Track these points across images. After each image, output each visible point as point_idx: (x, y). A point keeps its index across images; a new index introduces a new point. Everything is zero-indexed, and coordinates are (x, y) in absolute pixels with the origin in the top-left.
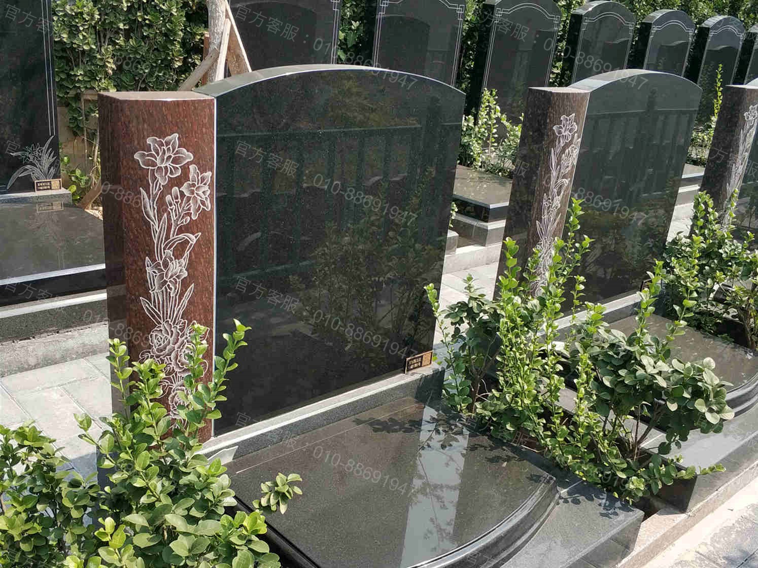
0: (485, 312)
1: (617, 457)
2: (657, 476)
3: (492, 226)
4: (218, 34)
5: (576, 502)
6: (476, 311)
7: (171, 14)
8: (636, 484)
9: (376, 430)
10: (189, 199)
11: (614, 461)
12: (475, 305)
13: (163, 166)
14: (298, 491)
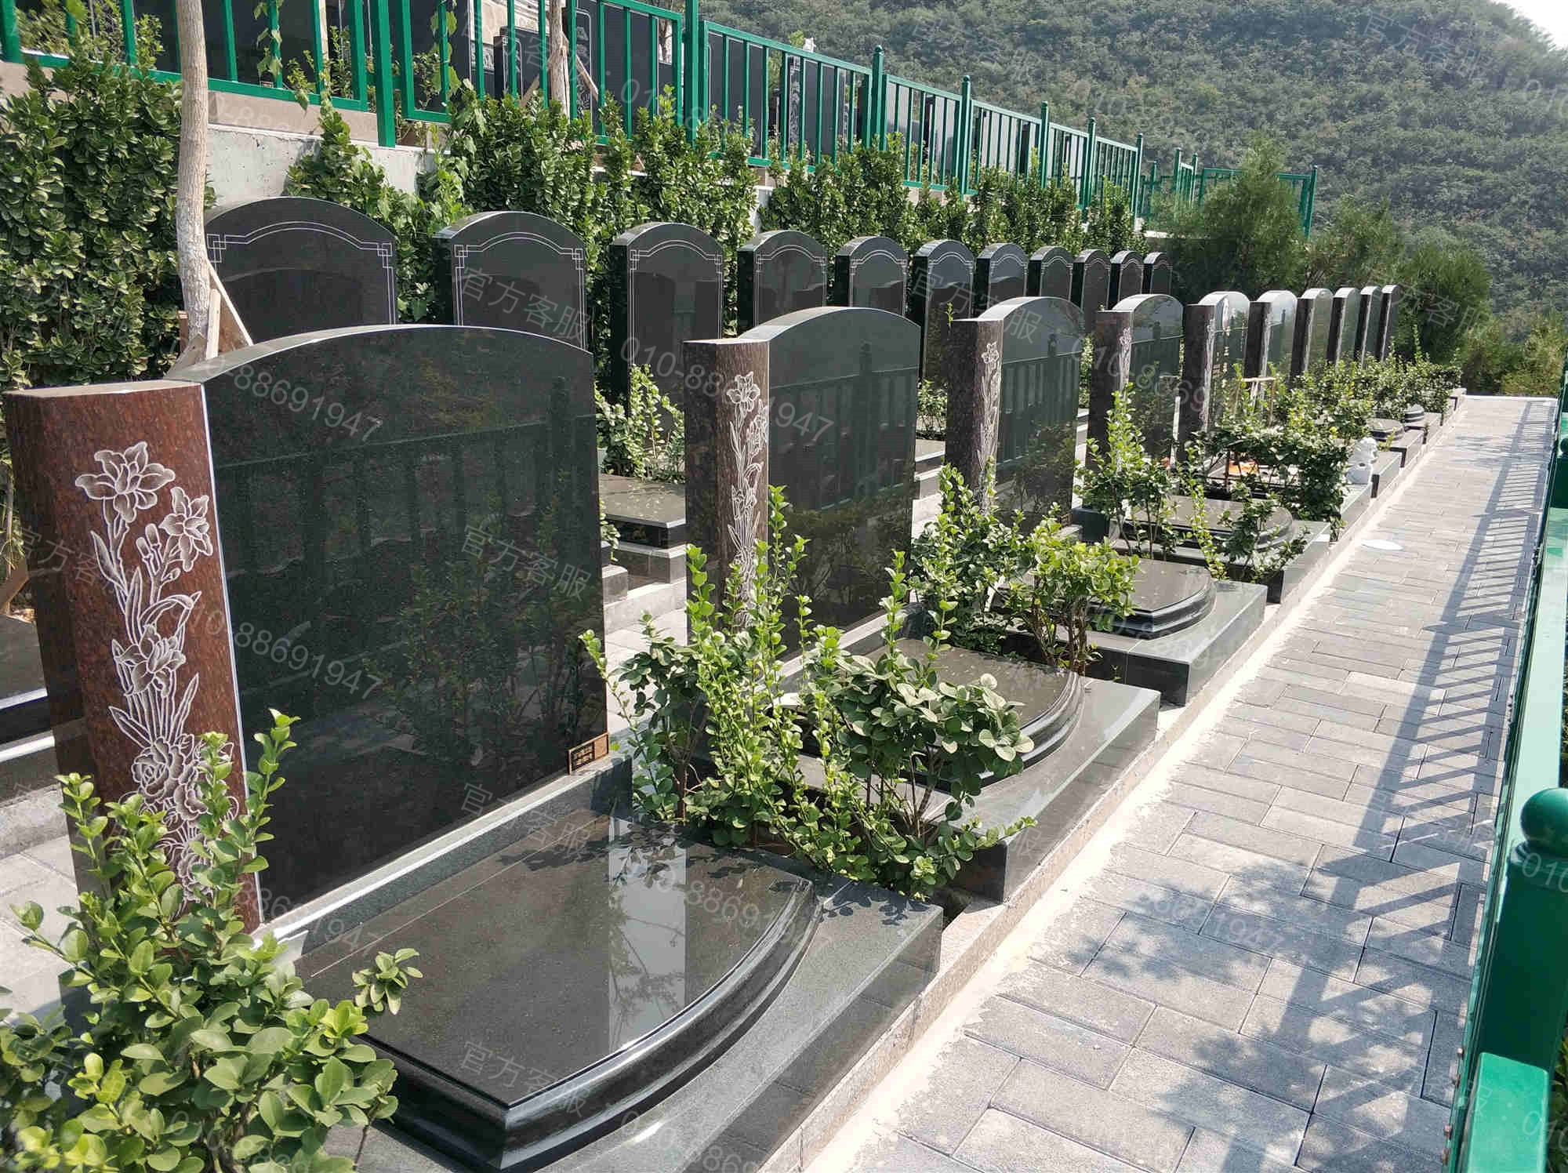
0: (678, 664)
1: (889, 834)
2: (951, 852)
3: (676, 552)
4: (201, 312)
5: (847, 912)
6: (664, 663)
7: (120, 294)
8: (923, 866)
9: (534, 868)
10: (175, 540)
11: (887, 839)
12: (661, 654)
13: (125, 493)
14: (415, 972)
